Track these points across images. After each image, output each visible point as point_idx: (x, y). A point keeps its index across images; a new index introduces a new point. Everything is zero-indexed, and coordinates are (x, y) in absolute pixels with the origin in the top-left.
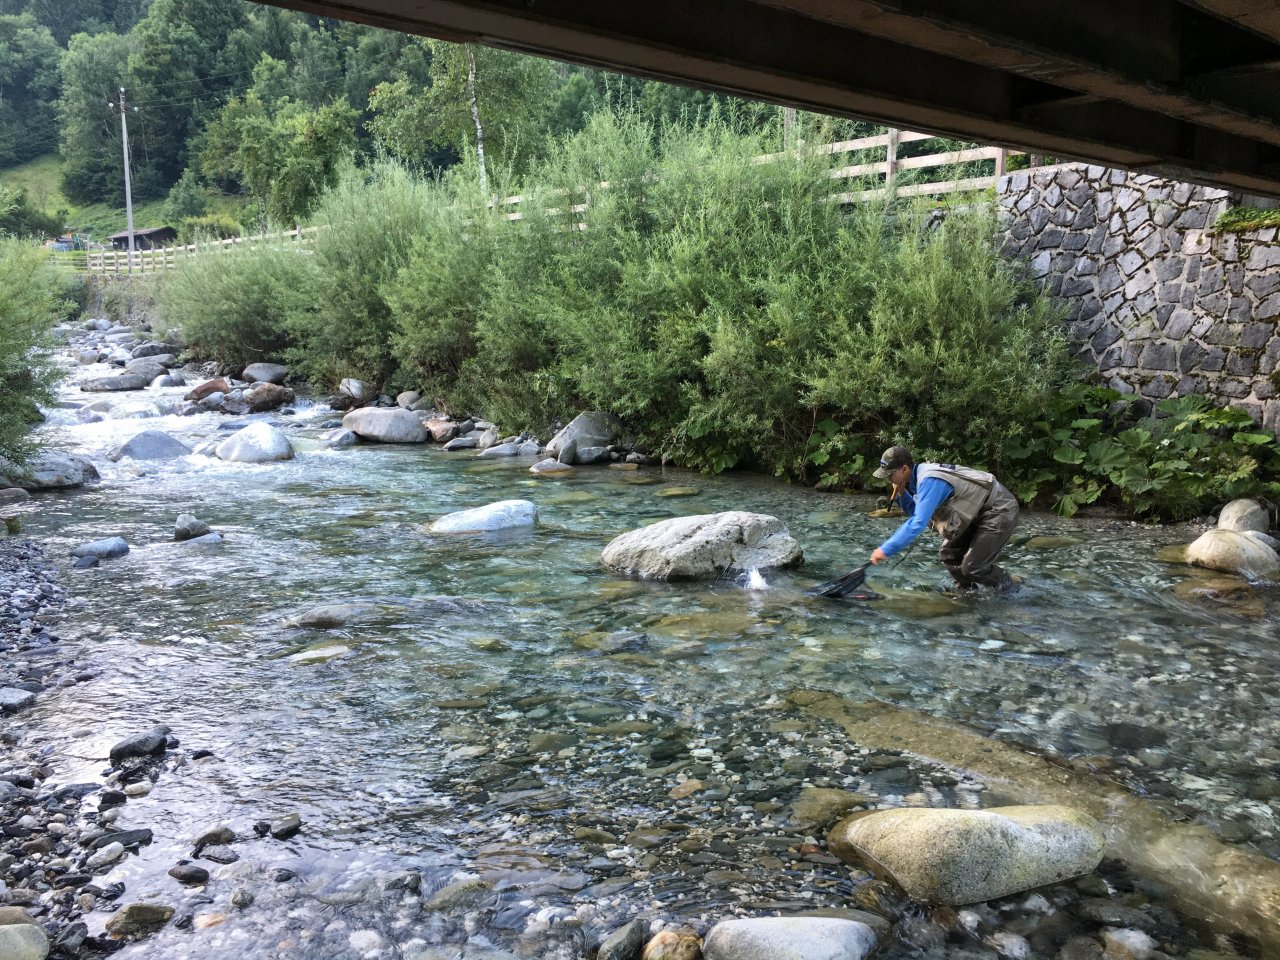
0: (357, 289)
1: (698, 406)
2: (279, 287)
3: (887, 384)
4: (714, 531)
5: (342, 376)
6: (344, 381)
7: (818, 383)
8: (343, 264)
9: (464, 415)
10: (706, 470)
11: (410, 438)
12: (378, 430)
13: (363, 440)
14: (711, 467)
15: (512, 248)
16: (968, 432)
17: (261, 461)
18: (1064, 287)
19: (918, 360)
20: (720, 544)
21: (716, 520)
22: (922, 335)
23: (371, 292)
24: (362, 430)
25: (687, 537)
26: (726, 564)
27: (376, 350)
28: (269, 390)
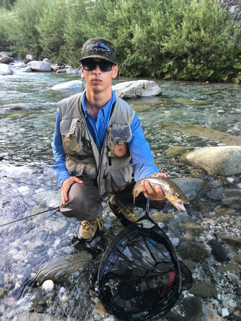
0: (29, 26)
1: (130, 55)
2: (6, 27)
3: (186, 44)
4: (136, 85)
5: (27, 53)
6: (27, 55)
7: (166, 45)
8: (24, 19)
9: (62, 64)
10: (132, 76)
11: (47, 70)
12: (37, 68)
13: (33, 71)
14: (133, 75)
15: (73, 10)
16: (209, 59)
17: (4, 75)
18: (238, 17)
19: (196, 37)
20: (138, 89)
21: (137, 82)
22: (198, 29)
23: (33, 28)
24: (33, 67)
25: (128, 86)
26: (139, 94)
27: (35, 45)
28: (6, 58)
